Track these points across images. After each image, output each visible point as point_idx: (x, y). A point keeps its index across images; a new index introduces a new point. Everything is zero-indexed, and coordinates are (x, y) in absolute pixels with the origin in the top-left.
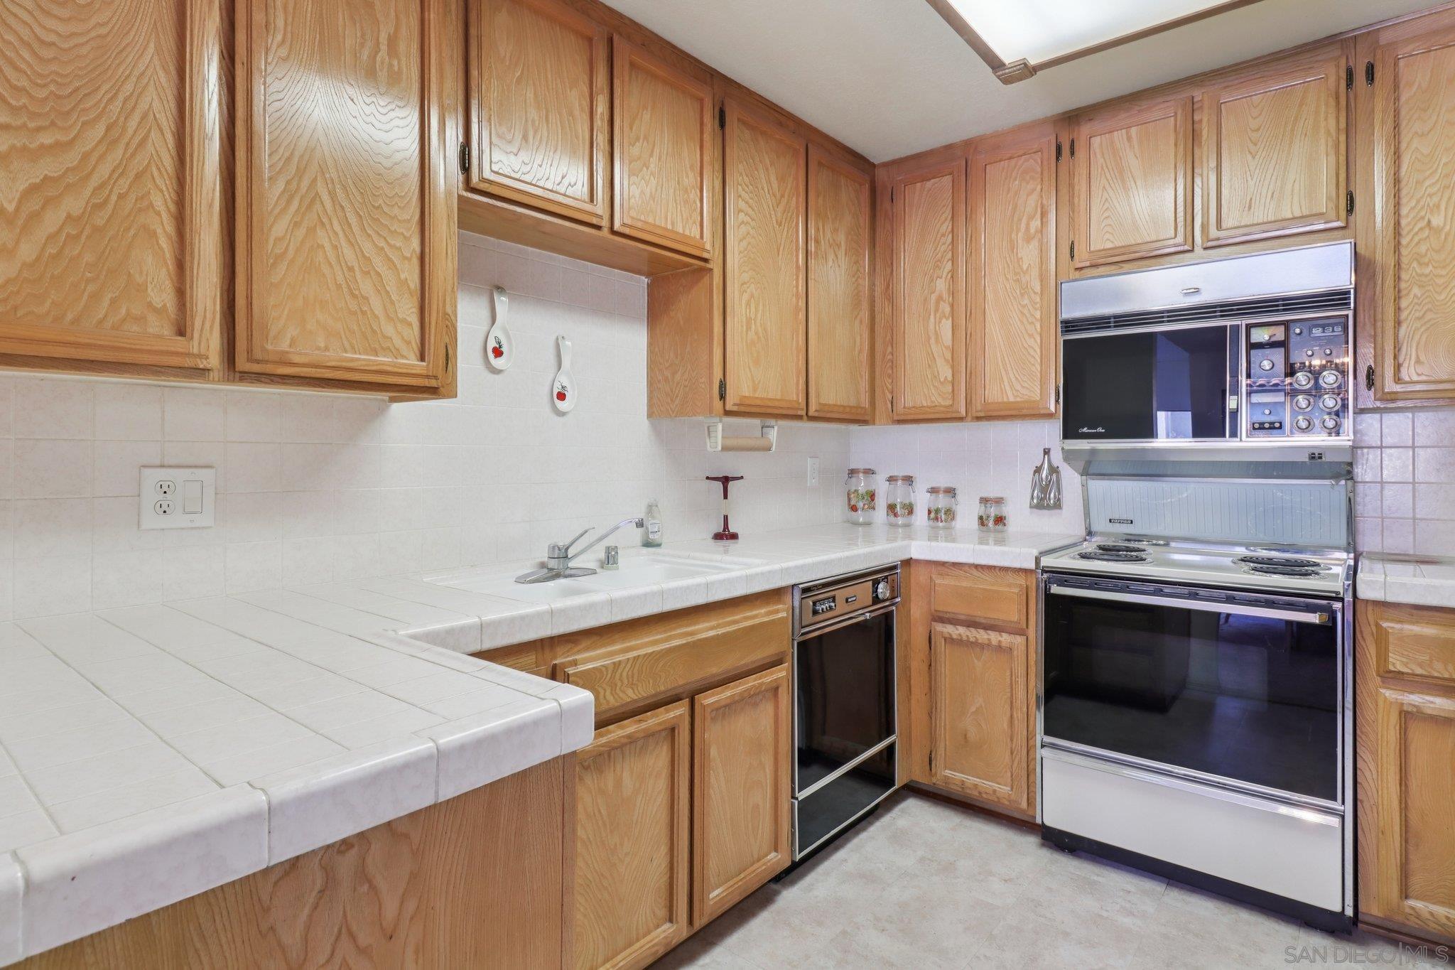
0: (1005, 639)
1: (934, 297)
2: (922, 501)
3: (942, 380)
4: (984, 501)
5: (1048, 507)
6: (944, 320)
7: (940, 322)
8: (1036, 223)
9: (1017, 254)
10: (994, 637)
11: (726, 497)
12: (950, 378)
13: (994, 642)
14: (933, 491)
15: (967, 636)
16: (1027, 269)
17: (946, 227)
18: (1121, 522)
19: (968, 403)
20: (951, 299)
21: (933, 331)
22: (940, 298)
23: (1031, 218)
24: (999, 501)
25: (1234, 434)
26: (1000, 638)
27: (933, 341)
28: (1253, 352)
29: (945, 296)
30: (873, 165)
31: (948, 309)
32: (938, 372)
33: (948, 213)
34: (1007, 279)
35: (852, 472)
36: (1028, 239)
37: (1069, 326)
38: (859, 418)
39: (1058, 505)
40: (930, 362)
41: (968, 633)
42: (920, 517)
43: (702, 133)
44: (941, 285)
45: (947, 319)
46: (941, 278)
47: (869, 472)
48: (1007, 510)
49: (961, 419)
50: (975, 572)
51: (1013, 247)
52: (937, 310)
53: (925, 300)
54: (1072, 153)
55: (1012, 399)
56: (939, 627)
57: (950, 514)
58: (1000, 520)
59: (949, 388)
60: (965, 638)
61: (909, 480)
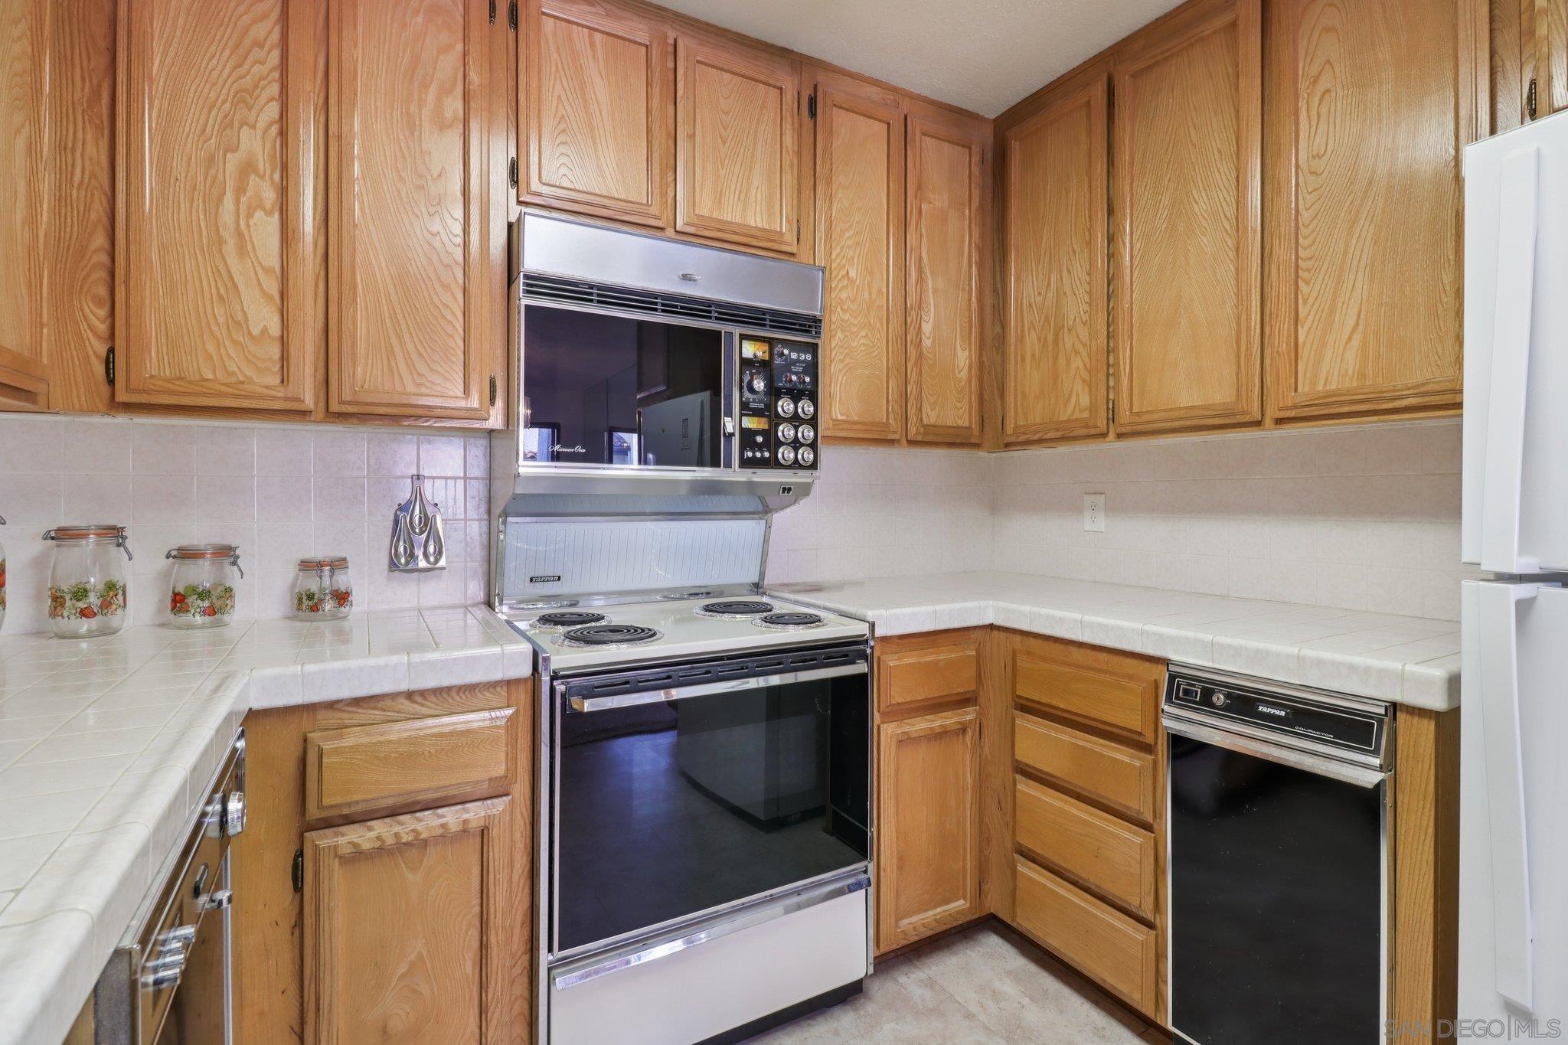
0: (475, 813)
1: (233, 161)
3: (255, 332)
4: (307, 567)
6: (259, 214)
7: (249, 215)
9: (420, 140)
10: (451, 817)
12: (275, 329)
13: (454, 827)
15: (397, 835)
16: (440, 175)
18: (544, 579)
19: (321, 385)
20: (277, 176)
21: (232, 227)
22: (248, 168)
23: (444, 92)
24: (338, 564)
25: (728, 465)
26: (466, 816)
27: (230, 246)
29: (263, 164)
31: (270, 196)
32: (245, 314)
34: (401, 179)
36: (442, 126)
37: (535, 285)
40: (222, 291)
41: (397, 829)
44: (253, 143)
45: (269, 213)
46: (254, 127)
48: (351, 578)
49: (302, 414)
50: (407, 705)
51: (412, 126)
52: (240, 190)
53: (211, 160)
56: (324, 840)
57: (218, 599)
58: (342, 598)
59: (275, 352)
60: (390, 841)
61: (115, 534)
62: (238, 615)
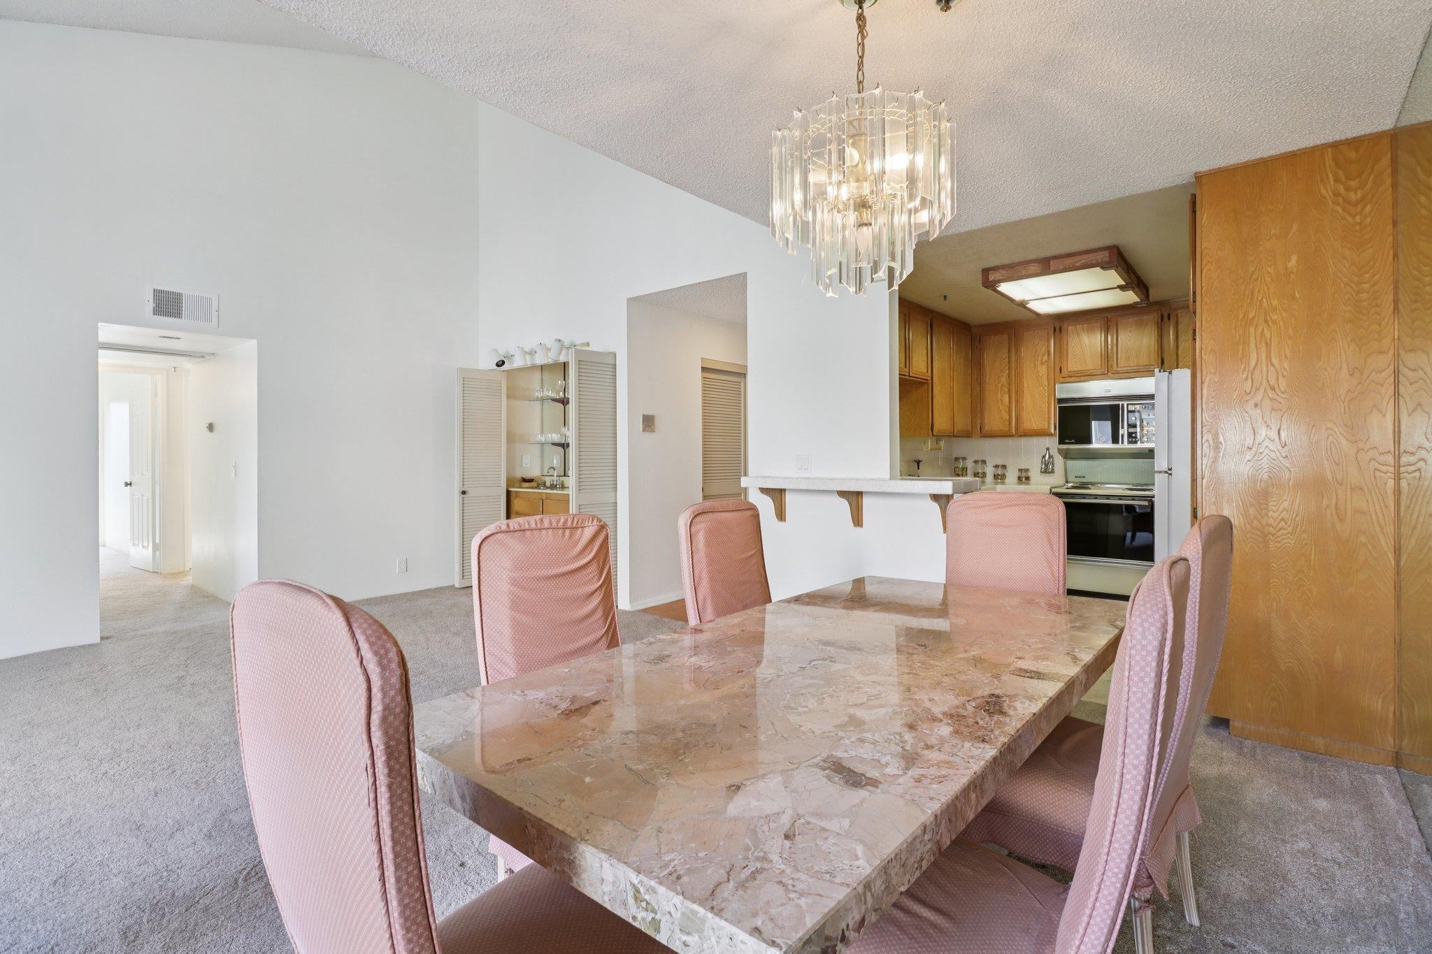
1: (1000, 384)
2: (990, 471)
3: (1004, 419)
4: (1020, 470)
5: (1049, 473)
6: (1005, 394)
7: (1003, 395)
8: (1046, 358)
9: (1037, 369)
11: (918, 469)
12: (1008, 418)
14: (996, 466)
16: (1041, 376)
17: (1006, 355)
18: (1079, 477)
19: (1017, 429)
20: (1008, 385)
21: (1000, 399)
22: (1003, 386)
23: (1043, 356)
24: (1027, 470)
25: (1122, 443)
27: (1000, 403)
28: (1129, 414)
29: (1005, 384)
30: (971, 326)
31: (1006, 390)
32: (1002, 415)
33: (1007, 350)
34: (1033, 379)
35: (957, 459)
36: (1042, 363)
37: (1060, 401)
38: (967, 435)
39: (1053, 472)
40: (998, 411)
42: (989, 478)
43: (927, 334)
44: (1004, 380)
45: (1007, 394)
46: (1004, 376)
47: (964, 459)
48: (1030, 474)
49: (1012, 436)
51: (1035, 367)
52: (1001, 391)
53: (996, 385)
54: (1060, 331)
55: (1035, 428)
57: (1003, 477)
58: (1028, 478)
59: (1008, 423)
61: (984, 462)
62: (1007, 481)
